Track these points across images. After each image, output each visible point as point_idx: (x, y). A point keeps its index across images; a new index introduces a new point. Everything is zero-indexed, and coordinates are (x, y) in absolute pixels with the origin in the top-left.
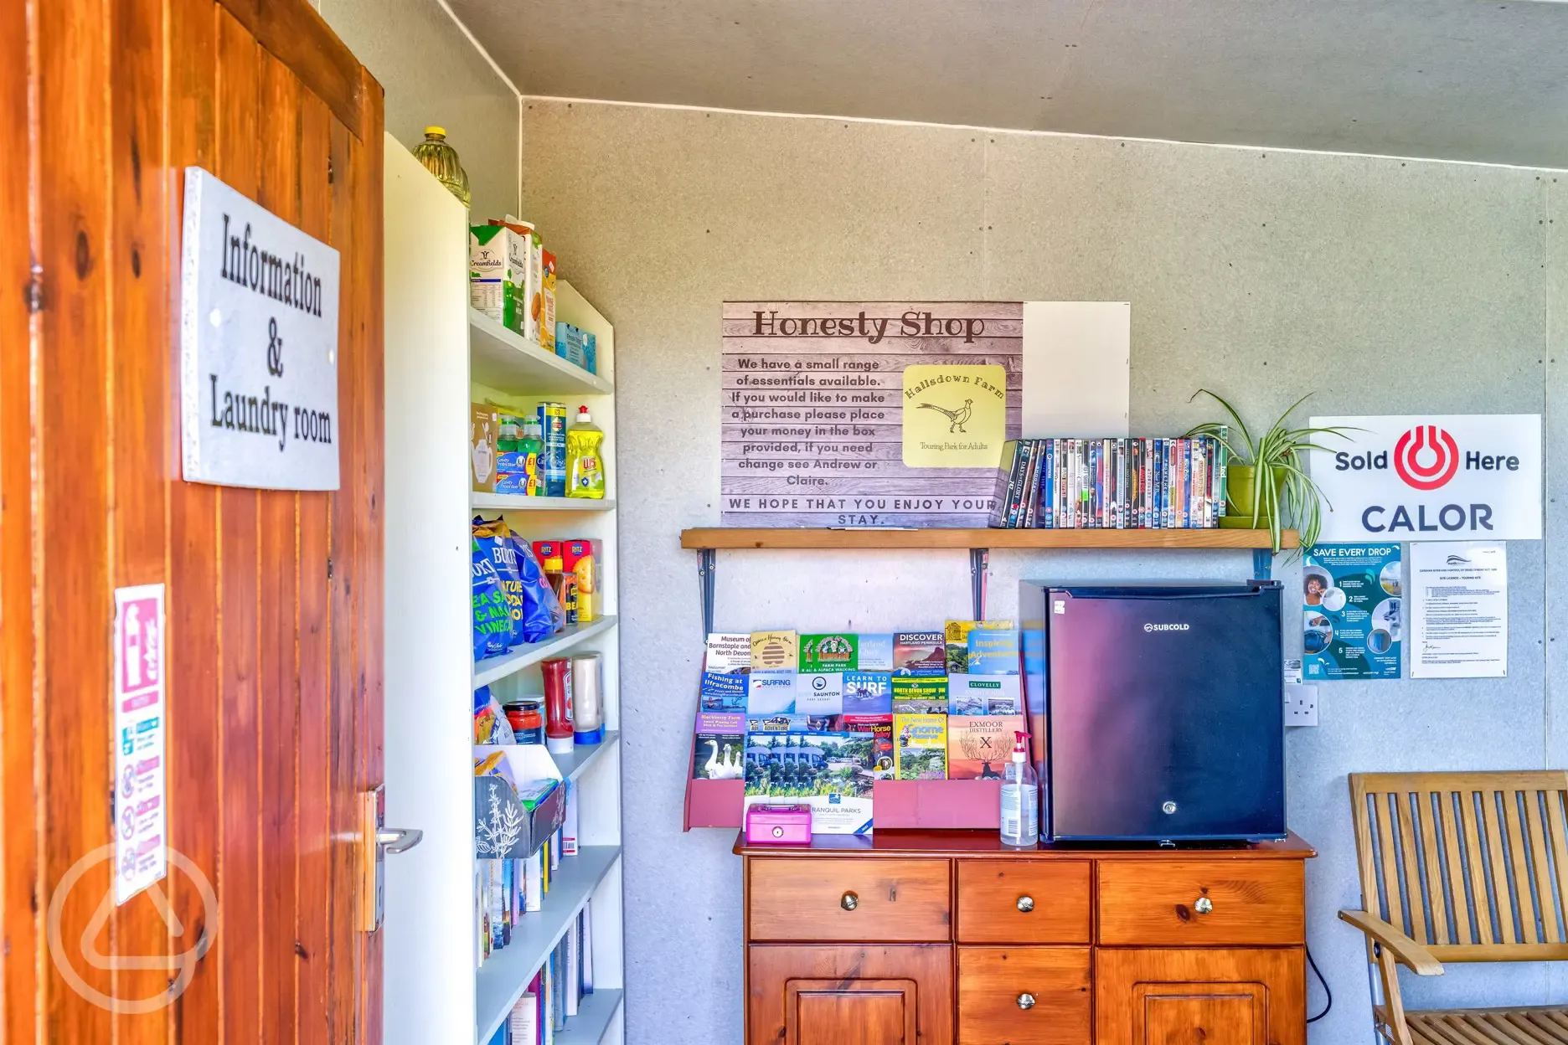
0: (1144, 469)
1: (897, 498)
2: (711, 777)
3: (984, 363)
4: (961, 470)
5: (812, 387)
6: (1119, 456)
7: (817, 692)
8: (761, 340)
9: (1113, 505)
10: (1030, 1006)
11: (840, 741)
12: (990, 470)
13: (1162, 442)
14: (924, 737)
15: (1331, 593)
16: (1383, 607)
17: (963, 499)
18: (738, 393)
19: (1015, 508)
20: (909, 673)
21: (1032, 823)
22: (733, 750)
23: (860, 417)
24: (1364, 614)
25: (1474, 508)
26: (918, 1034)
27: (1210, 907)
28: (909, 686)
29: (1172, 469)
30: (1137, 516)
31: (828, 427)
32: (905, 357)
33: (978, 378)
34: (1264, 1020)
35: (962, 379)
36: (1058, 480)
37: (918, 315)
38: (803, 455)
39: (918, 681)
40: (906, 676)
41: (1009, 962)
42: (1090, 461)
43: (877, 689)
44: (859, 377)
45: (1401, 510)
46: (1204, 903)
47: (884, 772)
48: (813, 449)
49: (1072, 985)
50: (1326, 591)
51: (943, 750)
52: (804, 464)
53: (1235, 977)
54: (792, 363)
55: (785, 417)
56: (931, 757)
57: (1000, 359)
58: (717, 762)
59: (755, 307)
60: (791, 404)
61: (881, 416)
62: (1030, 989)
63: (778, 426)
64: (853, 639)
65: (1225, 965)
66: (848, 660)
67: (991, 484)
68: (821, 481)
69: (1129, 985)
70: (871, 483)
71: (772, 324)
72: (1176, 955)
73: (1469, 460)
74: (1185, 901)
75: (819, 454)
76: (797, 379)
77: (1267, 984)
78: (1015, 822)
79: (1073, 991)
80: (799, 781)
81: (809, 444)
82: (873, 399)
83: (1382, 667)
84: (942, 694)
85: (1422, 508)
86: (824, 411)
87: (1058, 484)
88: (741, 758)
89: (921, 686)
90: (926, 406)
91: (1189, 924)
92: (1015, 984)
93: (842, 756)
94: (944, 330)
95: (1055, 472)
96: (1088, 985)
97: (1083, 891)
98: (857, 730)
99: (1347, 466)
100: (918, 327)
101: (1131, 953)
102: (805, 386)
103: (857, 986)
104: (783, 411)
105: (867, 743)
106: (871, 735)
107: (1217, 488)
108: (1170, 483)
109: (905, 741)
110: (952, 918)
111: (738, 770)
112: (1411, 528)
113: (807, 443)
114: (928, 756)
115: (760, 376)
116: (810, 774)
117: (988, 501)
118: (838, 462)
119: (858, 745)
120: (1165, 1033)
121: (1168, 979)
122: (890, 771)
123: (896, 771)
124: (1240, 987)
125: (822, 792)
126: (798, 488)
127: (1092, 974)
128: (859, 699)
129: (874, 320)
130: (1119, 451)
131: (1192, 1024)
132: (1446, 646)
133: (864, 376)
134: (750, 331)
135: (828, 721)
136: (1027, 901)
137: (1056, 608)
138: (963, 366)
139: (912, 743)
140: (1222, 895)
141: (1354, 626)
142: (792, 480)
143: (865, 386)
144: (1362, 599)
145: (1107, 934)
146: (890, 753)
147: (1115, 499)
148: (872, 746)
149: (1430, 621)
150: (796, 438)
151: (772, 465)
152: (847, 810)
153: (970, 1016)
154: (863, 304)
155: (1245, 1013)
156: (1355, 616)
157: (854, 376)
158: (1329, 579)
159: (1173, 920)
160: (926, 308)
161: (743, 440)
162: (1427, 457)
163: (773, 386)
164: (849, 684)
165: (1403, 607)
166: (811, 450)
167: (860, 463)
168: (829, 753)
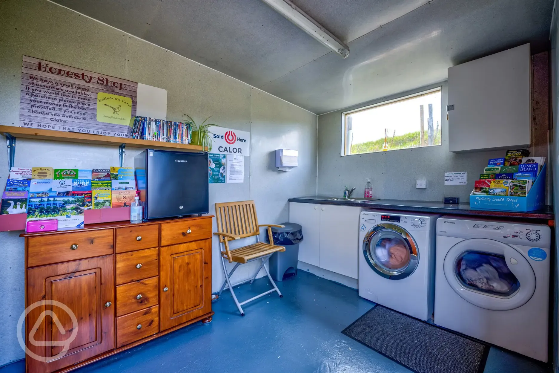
0: (171, 129)
1: (94, 130)
2: (10, 214)
3: (125, 96)
4: (117, 125)
5: (62, 91)
6: (165, 125)
7: (61, 185)
8: (40, 72)
9: (163, 137)
10: (140, 267)
11: (71, 199)
12: (126, 126)
13: (176, 123)
14: (103, 197)
15: (212, 164)
16: (222, 168)
17: (117, 133)
18: (29, 87)
19: (135, 134)
20: (98, 180)
21: (141, 216)
22: (21, 204)
23: (81, 104)
24: (218, 169)
25: (239, 149)
26: (101, 284)
27: (191, 232)
28: (98, 183)
29: (178, 130)
30: (169, 140)
31: (69, 105)
32: (98, 90)
33: (123, 100)
34: (202, 257)
35: (118, 99)
36: (148, 128)
37: (104, 78)
38: (58, 112)
39: (101, 182)
40: (96, 181)
41: (133, 256)
42: (157, 125)
43: (86, 184)
44: (81, 92)
45: (226, 148)
46: (189, 231)
47: (88, 208)
48: (62, 111)
49: (153, 259)
50: (211, 164)
51: (110, 200)
52: (58, 115)
53: (196, 248)
54: (54, 82)
55: (50, 99)
56: (106, 202)
57: (130, 96)
58: (13, 208)
59: (38, 60)
60: (53, 95)
61: (89, 105)
62: (140, 263)
63: (47, 101)
64: (76, 171)
65: (193, 246)
66: (74, 176)
67: (126, 130)
68: (65, 121)
69: (169, 256)
70: (85, 125)
71: (46, 68)
72: (182, 245)
73: (238, 139)
74: (185, 231)
75: (64, 113)
76: (56, 88)
77: (203, 248)
78: (136, 216)
79: (153, 261)
80: (53, 212)
81: (60, 109)
82: (86, 100)
83: (222, 180)
84: (109, 186)
85: (229, 148)
86: (67, 100)
87: (148, 130)
88: (26, 206)
89: (102, 183)
90: (105, 105)
91: (185, 237)
92: (135, 262)
93: (72, 203)
94: (112, 84)
95: (147, 126)
96: (157, 258)
97: (157, 233)
98: (77, 195)
99: (216, 137)
100: (104, 82)
101: (170, 247)
102: (59, 91)
103: (77, 274)
104: (50, 97)
105: (81, 199)
106: (83, 196)
107: (189, 136)
108: (178, 133)
109: (96, 198)
110: (114, 246)
111: (24, 210)
112: (228, 152)
113: (59, 109)
114: (104, 202)
115: (40, 83)
116: (58, 209)
117: (125, 135)
118: (72, 116)
119: (78, 200)
120: (178, 266)
121: (180, 252)
122: (91, 207)
123: (93, 207)
124: (197, 250)
125: (62, 215)
126: (55, 123)
127: (159, 255)
128: (78, 187)
129: (88, 76)
130: (165, 123)
131: (185, 262)
132: (233, 176)
133: (83, 92)
134: (36, 68)
135: (66, 193)
136: (140, 237)
137: (150, 154)
138: (118, 96)
139: (99, 199)
140: (194, 228)
141: (216, 171)
142: (52, 120)
143: (83, 95)
144: (218, 166)
145: (163, 243)
146: (91, 202)
147: (163, 135)
148: (83, 200)
149: (231, 171)
150: (55, 106)
151: (44, 113)
152: (73, 220)
153: (120, 274)
154: (83, 70)
155: (198, 257)
156: (217, 169)
157: (79, 91)
158: (212, 161)
159: (182, 237)
160: (107, 77)
161: (31, 103)
162: (230, 137)
163: (45, 88)
164: (74, 183)
165: (226, 168)
166: (61, 111)
167: (80, 118)
168: (66, 203)
